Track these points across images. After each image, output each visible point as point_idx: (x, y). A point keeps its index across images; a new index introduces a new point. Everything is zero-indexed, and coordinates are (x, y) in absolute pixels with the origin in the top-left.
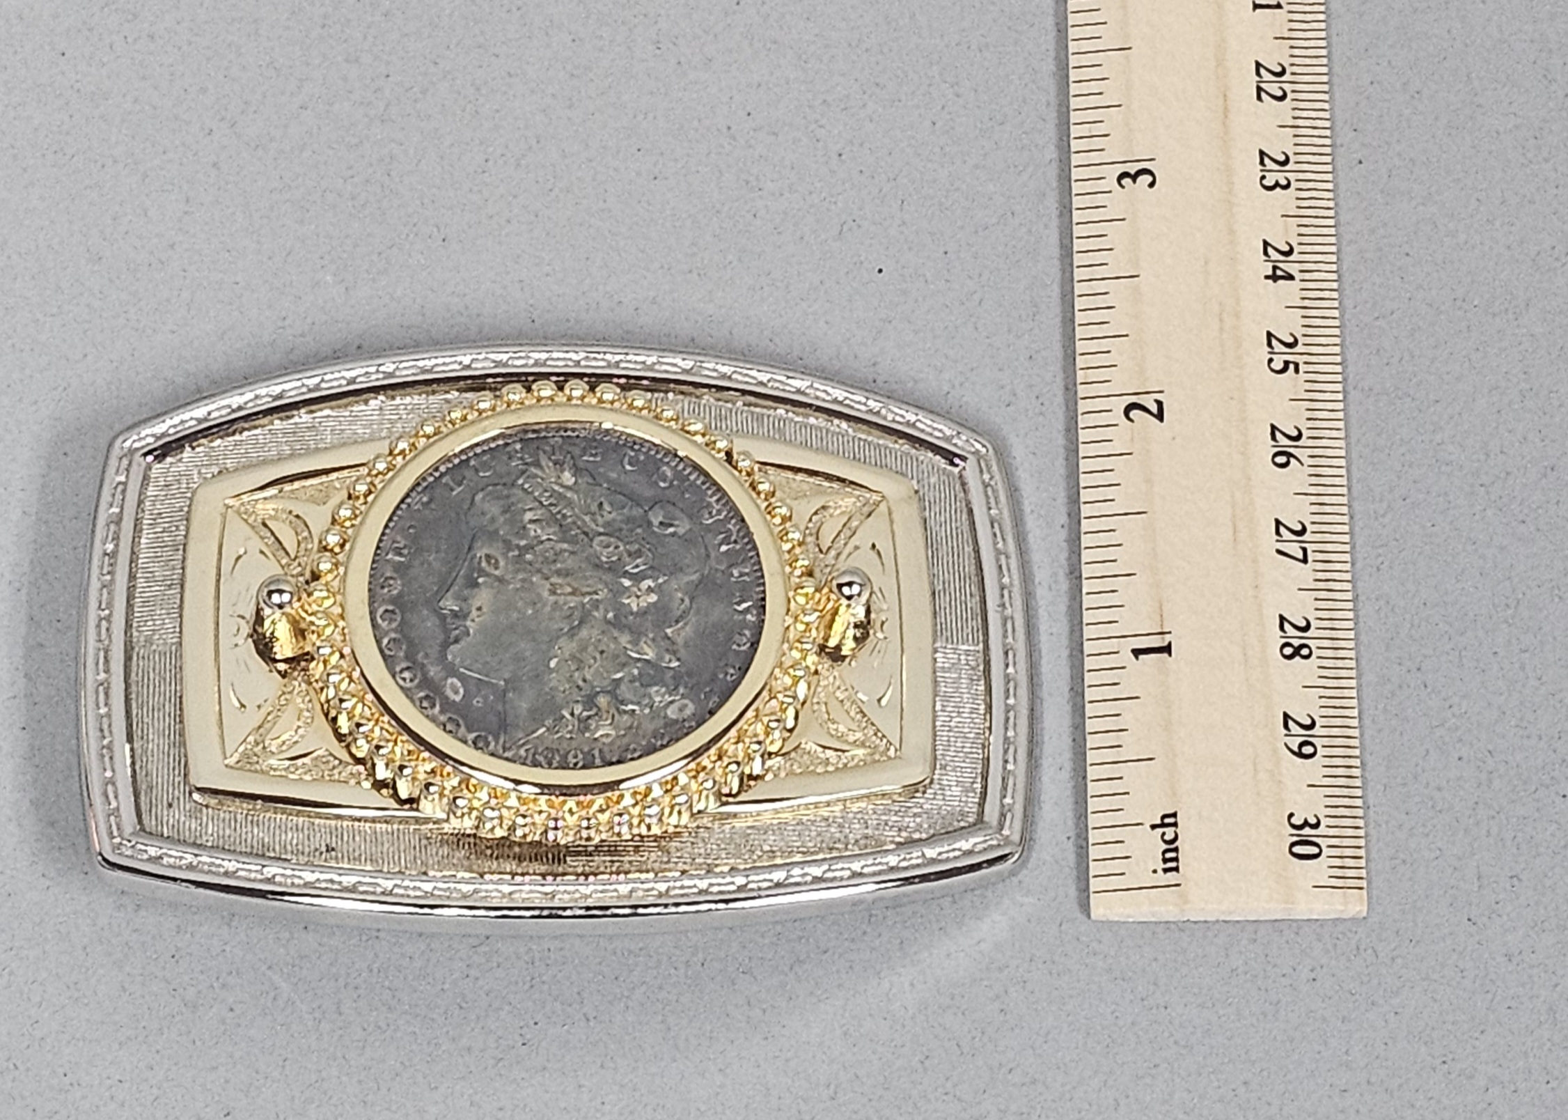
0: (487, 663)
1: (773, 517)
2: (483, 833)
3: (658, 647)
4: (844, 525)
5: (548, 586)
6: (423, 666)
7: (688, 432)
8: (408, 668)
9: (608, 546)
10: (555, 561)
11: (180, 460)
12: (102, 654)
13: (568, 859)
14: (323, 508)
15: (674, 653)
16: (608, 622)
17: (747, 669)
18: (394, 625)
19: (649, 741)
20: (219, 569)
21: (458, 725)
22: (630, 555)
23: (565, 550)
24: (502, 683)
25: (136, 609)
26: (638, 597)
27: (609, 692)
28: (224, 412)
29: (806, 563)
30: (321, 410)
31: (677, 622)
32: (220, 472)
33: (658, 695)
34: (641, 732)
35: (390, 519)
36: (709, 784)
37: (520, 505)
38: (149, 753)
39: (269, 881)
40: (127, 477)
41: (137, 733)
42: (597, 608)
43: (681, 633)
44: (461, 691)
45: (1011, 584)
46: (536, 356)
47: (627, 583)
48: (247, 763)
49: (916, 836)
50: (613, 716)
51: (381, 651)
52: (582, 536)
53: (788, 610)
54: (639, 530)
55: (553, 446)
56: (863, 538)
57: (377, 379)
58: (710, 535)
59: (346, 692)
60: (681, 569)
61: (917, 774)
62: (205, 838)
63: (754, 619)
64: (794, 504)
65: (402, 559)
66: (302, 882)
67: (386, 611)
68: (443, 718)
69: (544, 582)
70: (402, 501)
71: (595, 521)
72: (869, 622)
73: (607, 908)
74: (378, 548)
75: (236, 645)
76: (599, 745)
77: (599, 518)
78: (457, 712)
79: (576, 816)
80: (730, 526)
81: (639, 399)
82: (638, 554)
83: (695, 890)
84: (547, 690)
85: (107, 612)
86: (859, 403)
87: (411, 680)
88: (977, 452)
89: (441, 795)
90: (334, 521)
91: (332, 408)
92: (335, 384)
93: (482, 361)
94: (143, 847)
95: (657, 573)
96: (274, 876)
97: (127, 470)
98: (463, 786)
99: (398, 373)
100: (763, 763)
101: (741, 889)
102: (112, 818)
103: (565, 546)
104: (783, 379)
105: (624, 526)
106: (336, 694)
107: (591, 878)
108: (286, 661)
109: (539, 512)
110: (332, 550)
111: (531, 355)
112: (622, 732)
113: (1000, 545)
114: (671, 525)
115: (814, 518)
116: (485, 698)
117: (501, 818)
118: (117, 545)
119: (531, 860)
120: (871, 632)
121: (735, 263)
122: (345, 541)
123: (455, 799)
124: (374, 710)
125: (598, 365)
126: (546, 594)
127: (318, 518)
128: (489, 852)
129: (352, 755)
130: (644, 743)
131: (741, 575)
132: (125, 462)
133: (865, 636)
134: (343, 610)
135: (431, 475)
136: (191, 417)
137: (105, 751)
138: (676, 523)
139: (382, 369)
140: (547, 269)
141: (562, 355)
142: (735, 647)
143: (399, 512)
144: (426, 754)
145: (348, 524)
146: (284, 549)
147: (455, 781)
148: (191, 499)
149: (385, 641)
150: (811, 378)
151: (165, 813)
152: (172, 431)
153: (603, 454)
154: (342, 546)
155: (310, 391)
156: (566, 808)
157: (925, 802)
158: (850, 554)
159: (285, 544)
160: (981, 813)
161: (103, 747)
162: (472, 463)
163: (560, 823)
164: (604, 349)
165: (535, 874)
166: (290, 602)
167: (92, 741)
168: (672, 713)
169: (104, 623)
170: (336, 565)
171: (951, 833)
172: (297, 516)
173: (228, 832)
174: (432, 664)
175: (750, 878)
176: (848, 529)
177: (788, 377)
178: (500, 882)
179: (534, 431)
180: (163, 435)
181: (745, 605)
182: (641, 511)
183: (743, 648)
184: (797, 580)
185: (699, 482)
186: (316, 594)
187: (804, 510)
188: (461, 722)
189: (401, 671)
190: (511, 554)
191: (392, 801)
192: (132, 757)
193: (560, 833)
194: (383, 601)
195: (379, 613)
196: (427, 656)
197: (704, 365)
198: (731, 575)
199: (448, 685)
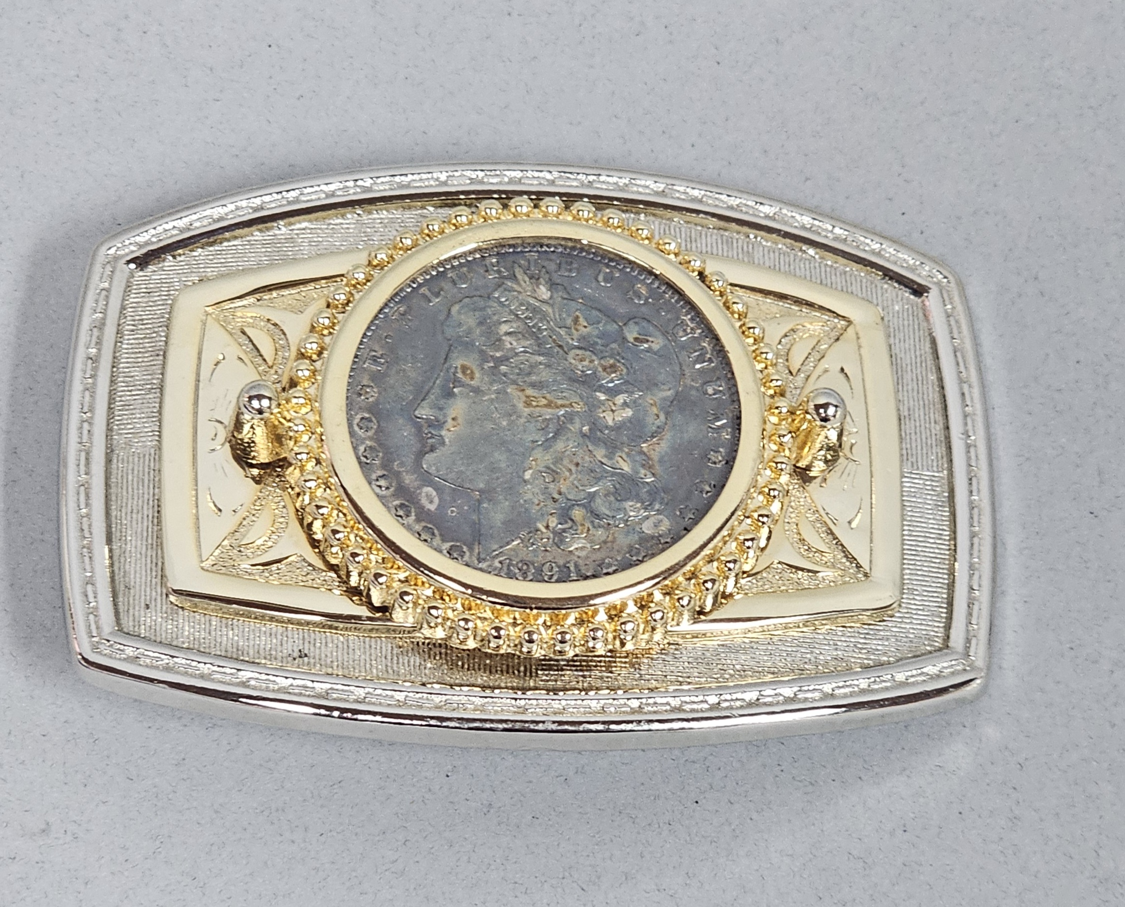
1: (747, 337)
2: (455, 642)
4: (813, 348)
5: (524, 399)
6: (399, 474)
7: (662, 251)
10: (529, 374)
11: (162, 269)
12: (83, 454)
13: (540, 672)
14: (301, 316)
16: (584, 435)
17: (723, 486)
18: (370, 433)
20: (198, 374)
21: (433, 534)
22: (605, 369)
23: (540, 363)
25: (117, 413)
26: (613, 411)
27: (583, 506)
28: (205, 222)
29: (779, 382)
30: (300, 222)
31: (653, 437)
32: (200, 280)
33: (633, 510)
34: (616, 547)
35: (368, 329)
36: (684, 601)
37: (495, 318)
38: (127, 554)
39: (244, 684)
40: (110, 284)
41: (116, 535)
42: (571, 421)
43: (658, 449)
44: (436, 500)
45: (974, 413)
46: (513, 174)
47: (602, 397)
48: (223, 566)
49: (885, 659)
50: (589, 530)
51: (358, 458)
52: (557, 349)
53: (764, 430)
54: (614, 346)
56: (832, 363)
57: (355, 193)
58: (685, 353)
59: (321, 498)
60: (656, 385)
61: (885, 598)
62: (180, 639)
63: (728, 437)
64: (766, 326)
65: (379, 368)
66: (276, 687)
67: (362, 419)
68: (418, 527)
69: (520, 393)
70: (380, 310)
72: (840, 446)
73: (581, 723)
74: (356, 356)
75: (213, 450)
77: (574, 331)
78: (432, 521)
79: (550, 630)
80: (705, 345)
81: (615, 216)
82: (613, 368)
83: (667, 707)
85: (89, 415)
86: (827, 230)
87: (387, 488)
88: (939, 283)
89: (416, 604)
90: (313, 329)
91: (310, 221)
92: (314, 197)
94: (121, 647)
96: (248, 681)
97: (111, 277)
98: (438, 596)
99: (375, 188)
100: (737, 581)
101: (716, 707)
102: (91, 617)
104: (752, 204)
105: (599, 341)
106: (312, 499)
107: (561, 693)
108: (262, 465)
109: (515, 325)
110: (310, 358)
111: (505, 173)
113: (964, 373)
115: (784, 341)
116: (459, 508)
117: (475, 628)
118: (99, 350)
119: (502, 674)
120: (841, 454)
122: (323, 349)
123: (429, 608)
124: (349, 516)
125: (572, 185)
126: (521, 405)
127: (295, 327)
128: (460, 663)
129: (325, 562)
131: (716, 392)
132: (109, 268)
133: (835, 458)
134: (320, 417)
135: (409, 285)
137: (85, 550)
138: (650, 339)
139: (360, 183)
141: (536, 174)
142: (710, 464)
143: (377, 322)
144: (401, 563)
145: (325, 332)
146: (261, 356)
147: (429, 591)
148: (172, 306)
149: (362, 448)
151: (142, 613)
152: (155, 239)
153: (578, 270)
154: (320, 354)
155: (289, 203)
156: (540, 621)
157: (895, 624)
158: (819, 378)
159: (263, 352)
160: (947, 637)
161: (84, 547)
162: (449, 274)
163: (535, 637)
164: (578, 170)
165: (506, 687)
166: (269, 408)
167: (72, 541)
168: (648, 528)
169: (86, 425)
170: (314, 372)
171: (919, 656)
172: (275, 325)
173: (203, 634)
174: (407, 472)
175: (722, 698)
176: (817, 354)
177: (757, 203)
178: (471, 695)
179: (510, 246)
180: (147, 243)
181: (719, 423)
182: (615, 326)
183: (719, 466)
184: (770, 400)
185: (673, 301)
186: (294, 401)
187: (774, 332)
188: (436, 531)
189: (377, 480)
190: (487, 366)
191: (365, 609)
192: (111, 557)
193: (534, 647)
194: (360, 408)
195: (356, 421)
196: (402, 464)
197: (675, 187)
198: (706, 393)
199: (423, 494)
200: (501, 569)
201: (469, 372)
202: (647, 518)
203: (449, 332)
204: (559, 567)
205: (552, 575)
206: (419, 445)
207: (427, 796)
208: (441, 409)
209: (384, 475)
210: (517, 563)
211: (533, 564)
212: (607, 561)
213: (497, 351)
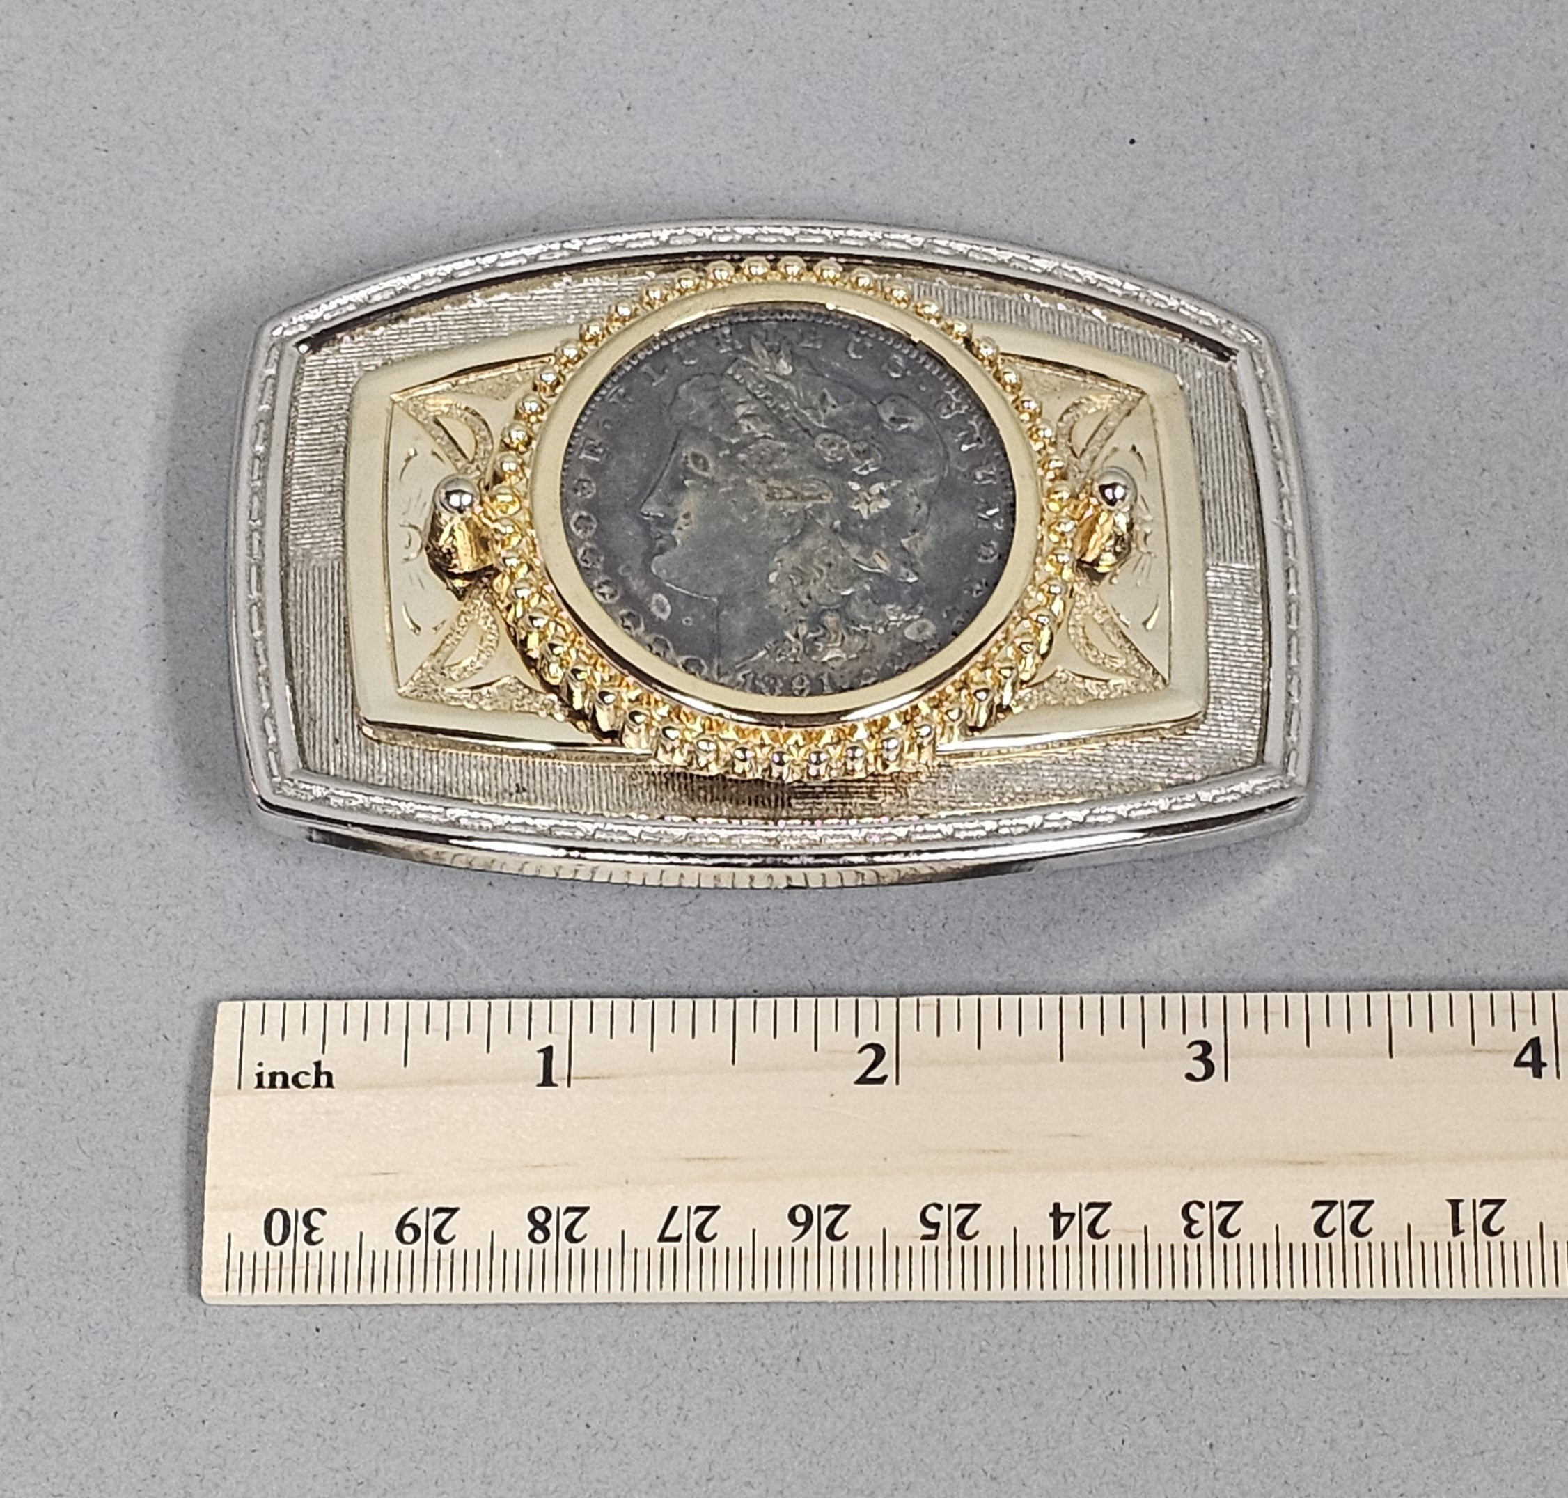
0: (696, 575)
1: (1021, 413)
2: (695, 770)
3: (893, 559)
4: (1100, 425)
5: (766, 491)
6: (624, 579)
7: (921, 315)
8: (606, 583)
9: (833, 444)
11: (338, 351)
12: (254, 569)
13: (793, 801)
14: (504, 402)
16: (835, 531)
17: (996, 584)
18: (590, 533)
19: (885, 664)
20: (386, 472)
21: (667, 647)
22: (857, 453)
23: (784, 450)
24: (715, 600)
25: (292, 521)
28: (387, 295)
29: (1060, 464)
30: (499, 293)
32: (385, 364)
33: (893, 614)
35: (583, 413)
36: (954, 715)
37: (729, 399)
38: (311, 682)
39: (453, 824)
40: (278, 368)
41: (297, 660)
42: (821, 515)
44: (668, 608)
45: (1292, 494)
46: (745, 231)
47: (856, 486)
48: (424, 692)
49: (1190, 777)
50: (843, 637)
51: (577, 563)
53: (1042, 519)
55: (766, 331)
56: (1121, 440)
57: (562, 258)
58: (949, 433)
59: (535, 609)
61: (1188, 708)
62: (377, 777)
63: (1001, 528)
64: (1043, 399)
65: (597, 459)
66: (491, 826)
67: (581, 517)
68: (648, 639)
69: (761, 486)
70: (596, 392)
71: (817, 416)
72: (1132, 536)
73: (840, 856)
74: (569, 445)
75: (407, 560)
76: (827, 670)
77: (822, 414)
78: (663, 632)
79: (803, 751)
80: (973, 423)
81: (865, 277)
83: (939, 836)
84: (766, 607)
85: (259, 522)
86: (1115, 286)
87: (612, 596)
88: (1248, 345)
89: (648, 726)
90: (517, 415)
91: (511, 292)
92: (513, 262)
93: (685, 237)
94: (308, 787)
95: (887, 475)
96: (458, 819)
97: (278, 363)
98: (673, 716)
99: (585, 250)
100: (1014, 692)
101: (994, 834)
102: (271, 754)
103: (783, 445)
104: (1027, 258)
106: (525, 611)
107: (818, 822)
108: (465, 576)
109: (753, 407)
110: (516, 449)
111: (737, 229)
112: (854, 656)
113: (1278, 449)
114: (905, 421)
115: (1065, 418)
116: (696, 617)
117: (717, 751)
118: (268, 448)
119: (750, 804)
120: (1133, 545)
121: (963, 133)
122: (530, 438)
123: (664, 730)
124: (569, 629)
125: (814, 240)
126: (762, 498)
127: (498, 415)
128: (702, 793)
129: (545, 683)
130: (879, 668)
131: (986, 477)
132: (275, 352)
133: (1127, 551)
134: (531, 516)
135: (629, 363)
136: (348, 301)
137: (261, 679)
139: (567, 245)
140: (747, 141)
141: (773, 230)
142: (980, 560)
143: (593, 406)
144: (631, 679)
145: (533, 419)
146: (460, 450)
147: (664, 711)
148: (352, 395)
149: (581, 551)
150: (1060, 259)
151: (332, 750)
152: (328, 317)
153: (824, 341)
154: (527, 444)
155: (485, 270)
156: (791, 741)
157: (1199, 738)
158: (1107, 458)
159: (461, 445)
160: (1261, 752)
161: (259, 675)
162: (675, 349)
163: (786, 759)
164: (821, 224)
165: (755, 818)
166: (471, 505)
167: (245, 666)
168: (910, 633)
169: (256, 535)
170: (522, 466)
171: (1229, 774)
172: (475, 414)
173: (404, 771)
174: (635, 578)
175: (1001, 823)
176: (1104, 431)
177: (1032, 256)
178: (716, 826)
179: (745, 314)
180: (319, 321)
181: (990, 512)
183: (990, 561)
184: (1050, 485)
185: (935, 373)
186: (500, 498)
187: (1053, 408)
188: (669, 644)
189: (600, 587)
190: (721, 455)
191: (591, 735)
193: (785, 769)
194: (576, 506)
195: (573, 521)
196: (628, 568)
197: (936, 241)
198: (974, 479)
199: (653, 602)
201: (701, 461)
202: (910, 622)
203: (678, 416)
208: (670, 504)
209: (608, 581)
211: (781, 677)
213: (732, 437)
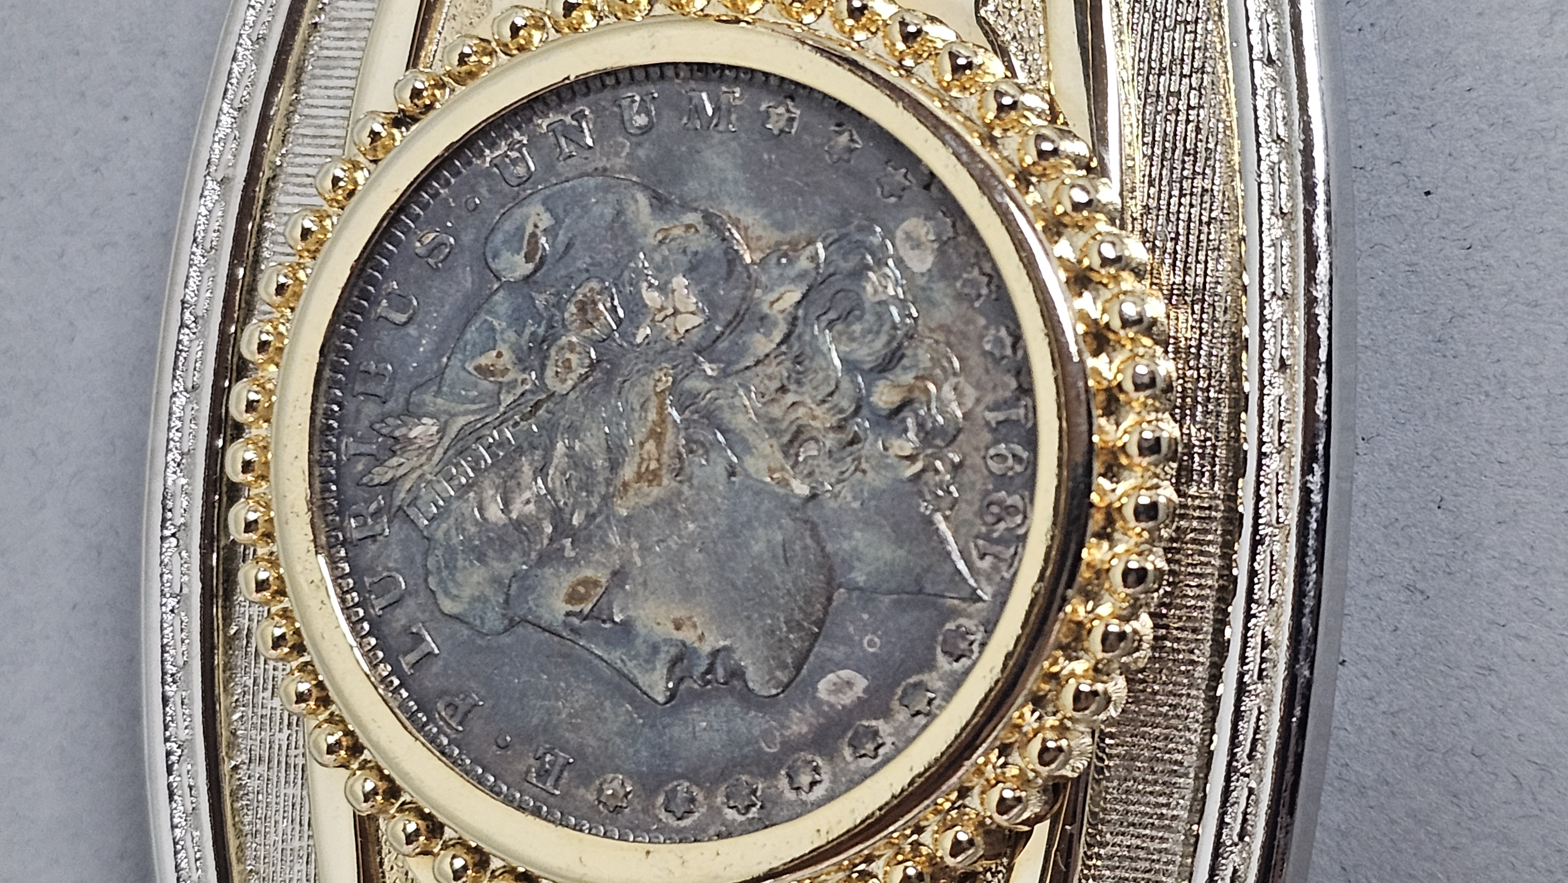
1: (528, 44)
7: (349, 196)
8: (792, 777)
15: (794, 246)
16: (725, 374)
18: (698, 795)
19: (981, 311)
21: (916, 686)
23: (570, 448)
27: (869, 385)
34: (960, 326)
35: (480, 781)
44: (845, 674)
47: (645, 331)
58: (561, 166)
63: (737, 91)
65: (564, 765)
67: (668, 809)
68: (903, 717)
69: (631, 492)
70: (445, 754)
74: (536, 810)
78: (889, 688)
80: (544, 124)
87: (817, 771)
103: (560, 447)
116: (863, 630)
126: (656, 492)
130: (982, 321)
131: (644, 110)
138: (530, 229)
142: (793, 131)
143: (469, 763)
149: (732, 818)
153: (380, 360)
174: (784, 728)
179: (325, 489)
181: (708, 107)
182: (497, 298)
183: (797, 113)
188: (913, 680)
189: (798, 792)
190: (569, 553)
194: (645, 811)
195: (672, 822)
196: (767, 735)
197: (214, 159)
198: (645, 130)
199: (832, 699)
200: (996, 557)
201: (582, 590)
202: (900, 263)
203: (493, 620)
204: (997, 442)
205: (1014, 456)
206: (729, 701)
207: (1382, 707)
208: (655, 649)
209: (788, 775)
210: (985, 524)
211: (987, 493)
212: (988, 347)
213: (542, 532)
